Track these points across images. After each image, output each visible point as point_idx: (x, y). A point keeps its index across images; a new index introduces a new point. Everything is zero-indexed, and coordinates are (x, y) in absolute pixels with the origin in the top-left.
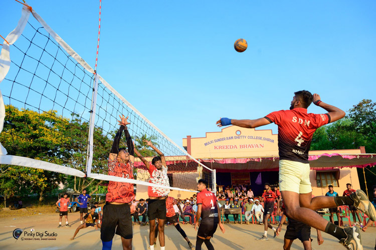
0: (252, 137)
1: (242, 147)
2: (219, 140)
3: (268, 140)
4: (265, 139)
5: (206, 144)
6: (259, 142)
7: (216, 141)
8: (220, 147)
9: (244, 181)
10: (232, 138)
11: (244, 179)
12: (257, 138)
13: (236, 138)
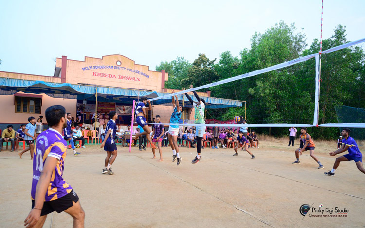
0: (131, 70)
1: (120, 77)
2: (99, 67)
3: (144, 75)
4: (142, 74)
5: (84, 69)
6: (136, 76)
7: (95, 67)
8: (99, 75)
9: (110, 110)
10: (112, 67)
11: (110, 109)
12: (135, 71)
13: (116, 68)
